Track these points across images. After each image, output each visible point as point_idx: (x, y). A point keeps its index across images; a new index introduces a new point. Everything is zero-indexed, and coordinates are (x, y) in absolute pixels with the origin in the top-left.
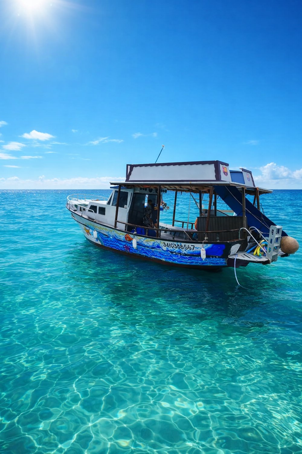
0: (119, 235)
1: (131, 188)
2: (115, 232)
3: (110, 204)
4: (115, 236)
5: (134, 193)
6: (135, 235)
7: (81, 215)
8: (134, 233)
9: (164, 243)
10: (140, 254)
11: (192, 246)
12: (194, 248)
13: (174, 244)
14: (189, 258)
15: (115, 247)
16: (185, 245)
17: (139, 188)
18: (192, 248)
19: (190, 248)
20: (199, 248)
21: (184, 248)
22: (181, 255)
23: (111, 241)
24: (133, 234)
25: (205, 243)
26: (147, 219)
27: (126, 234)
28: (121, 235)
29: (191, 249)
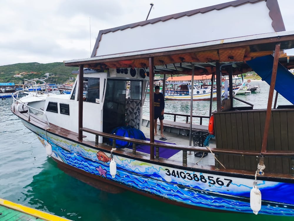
0: (87, 152)
1: (103, 72)
2: (80, 146)
3: (74, 99)
4: (80, 153)
5: (108, 79)
6: (114, 153)
7: (27, 119)
8: (112, 151)
9: (166, 169)
10: (123, 183)
11: (225, 179)
12: (230, 185)
13: (187, 174)
14: (214, 199)
15: (83, 168)
16: (209, 177)
17: (115, 70)
18: (225, 184)
19: (220, 183)
20: (241, 186)
21: (208, 181)
22: (200, 192)
23: (76, 159)
24: (109, 152)
25: (259, 178)
26: (130, 114)
27: (98, 151)
28: (90, 152)
29: (223, 184)
